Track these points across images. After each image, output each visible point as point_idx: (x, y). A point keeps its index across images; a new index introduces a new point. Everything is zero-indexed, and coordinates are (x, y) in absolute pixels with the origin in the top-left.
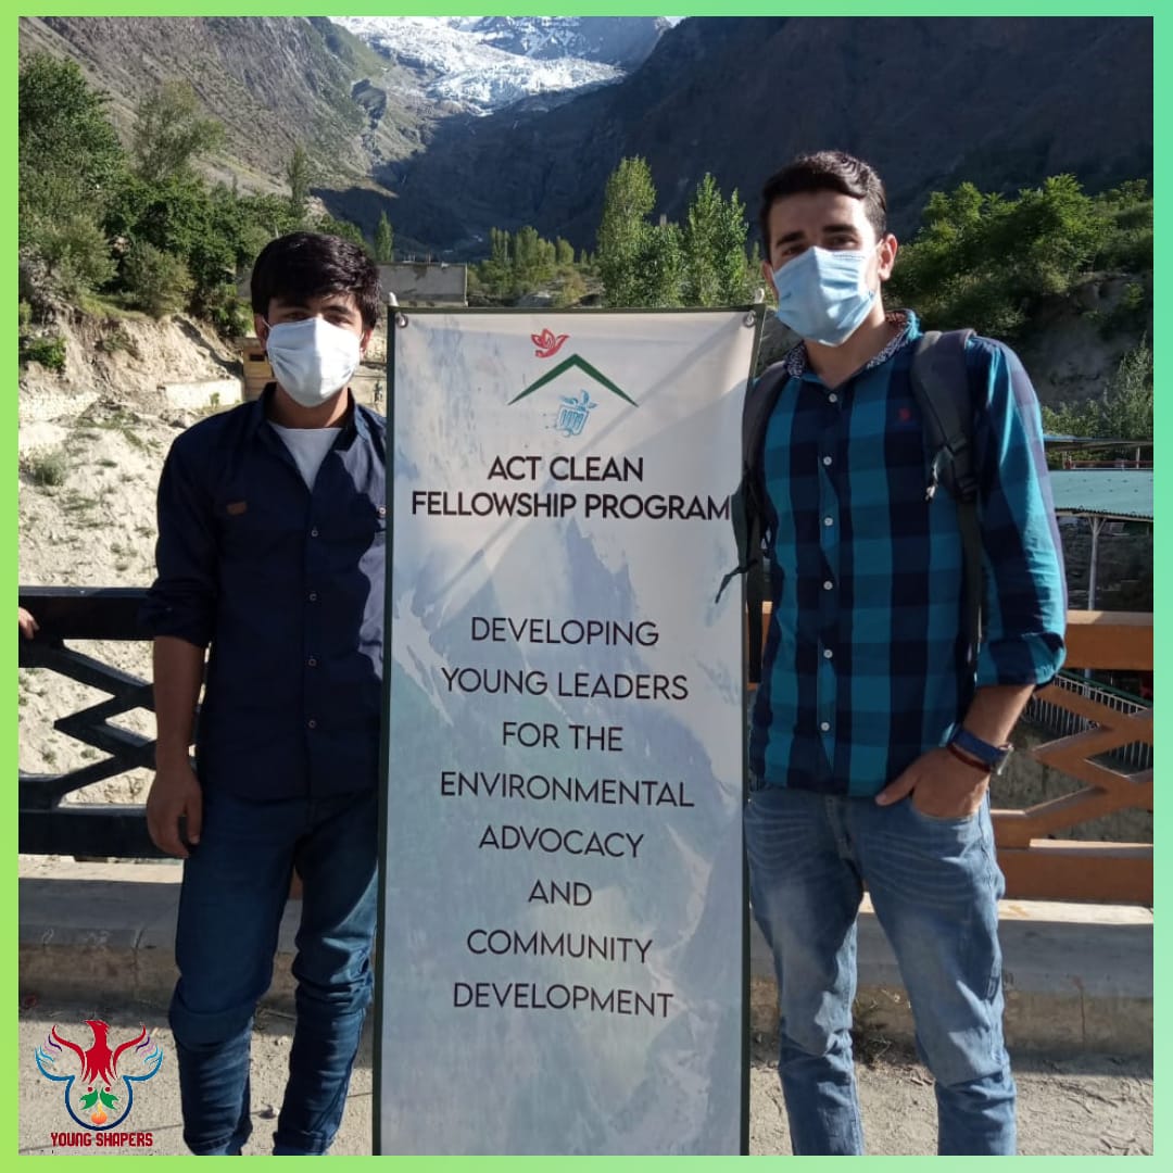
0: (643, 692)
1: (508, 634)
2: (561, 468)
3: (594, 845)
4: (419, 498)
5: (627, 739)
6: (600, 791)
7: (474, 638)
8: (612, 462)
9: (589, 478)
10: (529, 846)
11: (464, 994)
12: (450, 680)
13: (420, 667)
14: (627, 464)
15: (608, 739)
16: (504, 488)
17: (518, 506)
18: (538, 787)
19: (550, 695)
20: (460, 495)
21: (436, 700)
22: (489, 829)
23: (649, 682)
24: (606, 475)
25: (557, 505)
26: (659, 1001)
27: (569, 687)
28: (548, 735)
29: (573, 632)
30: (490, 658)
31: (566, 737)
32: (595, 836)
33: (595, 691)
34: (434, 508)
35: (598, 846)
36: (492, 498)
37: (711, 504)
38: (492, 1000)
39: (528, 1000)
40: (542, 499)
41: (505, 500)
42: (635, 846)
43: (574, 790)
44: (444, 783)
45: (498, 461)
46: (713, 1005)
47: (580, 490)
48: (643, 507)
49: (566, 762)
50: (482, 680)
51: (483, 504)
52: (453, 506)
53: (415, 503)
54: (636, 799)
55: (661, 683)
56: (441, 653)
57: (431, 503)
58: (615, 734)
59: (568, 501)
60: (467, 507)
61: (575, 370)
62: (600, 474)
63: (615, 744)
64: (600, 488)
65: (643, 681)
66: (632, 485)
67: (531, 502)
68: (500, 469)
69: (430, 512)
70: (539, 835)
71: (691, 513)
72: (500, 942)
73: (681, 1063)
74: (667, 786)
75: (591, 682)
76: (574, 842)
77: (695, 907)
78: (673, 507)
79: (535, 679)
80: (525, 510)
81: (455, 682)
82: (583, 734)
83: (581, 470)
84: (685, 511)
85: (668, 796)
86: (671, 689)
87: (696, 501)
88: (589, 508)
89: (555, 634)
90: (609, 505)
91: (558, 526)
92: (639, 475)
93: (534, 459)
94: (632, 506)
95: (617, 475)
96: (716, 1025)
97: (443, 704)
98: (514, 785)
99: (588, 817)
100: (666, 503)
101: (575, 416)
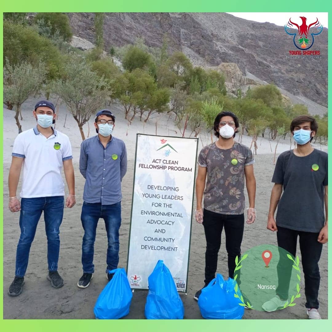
0: (176, 199)
1: (154, 188)
2: (165, 162)
3: (166, 223)
4: (140, 165)
5: (173, 206)
6: (168, 214)
7: (148, 189)
8: (173, 161)
9: (169, 164)
10: (155, 223)
11: (143, 247)
12: (144, 195)
13: (139, 193)
14: (175, 162)
15: (170, 206)
16: (155, 164)
17: (157, 167)
18: (157, 213)
19: (161, 198)
20: (147, 165)
21: (141, 199)
22: (149, 220)
23: (177, 197)
24: (172, 163)
25: (164, 168)
26: (175, 248)
27: (164, 197)
28: (160, 205)
29: (165, 188)
30: (151, 192)
31: (163, 205)
32: (167, 222)
33: (168, 198)
34: (143, 167)
35: (167, 223)
36: (153, 166)
37: (189, 169)
38: (148, 248)
39: (154, 248)
40: (161, 167)
41: (155, 166)
42: (173, 223)
43: (163, 214)
44: (142, 212)
45: (154, 160)
46: (184, 249)
47: (168, 165)
48: (178, 169)
49: (162, 209)
50: (149, 196)
51: (151, 167)
52: (146, 167)
53: (139, 166)
54: (174, 216)
55: (179, 197)
56: (142, 191)
57: (142, 166)
58: (171, 205)
59: (165, 167)
60: (148, 167)
61: (168, 146)
62: (171, 163)
63: (171, 207)
64: (171, 165)
65: (176, 197)
66: (176, 165)
67: (159, 167)
68: (154, 161)
69: (142, 167)
70: (157, 221)
71: (185, 170)
72: (149, 239)
73: (178, 259)
74: (179, 214)
75: (168, 196)
76: (163, 223)
77: (182, 234)
78: (182, 169)
79: (158, 196)
80: (158, 168)
81: (144, 196)
82: (165, 205)
83: (168, 162)
84: (184, 170)
85: (179, 215)
86: (180, 198)
87: (186, 168)
88: (169, 168)
89: (162, 189)
90: (172, 168)
91: (163, 171)
92: (177, 164)
93: (160, 160)
94: (176, 169)
95: (174, 163)
96: (184, 253)
97: (142, 199)
98: (153, 213)
99: (165, 218)
100: (181, 168)
101: (167, 154)
